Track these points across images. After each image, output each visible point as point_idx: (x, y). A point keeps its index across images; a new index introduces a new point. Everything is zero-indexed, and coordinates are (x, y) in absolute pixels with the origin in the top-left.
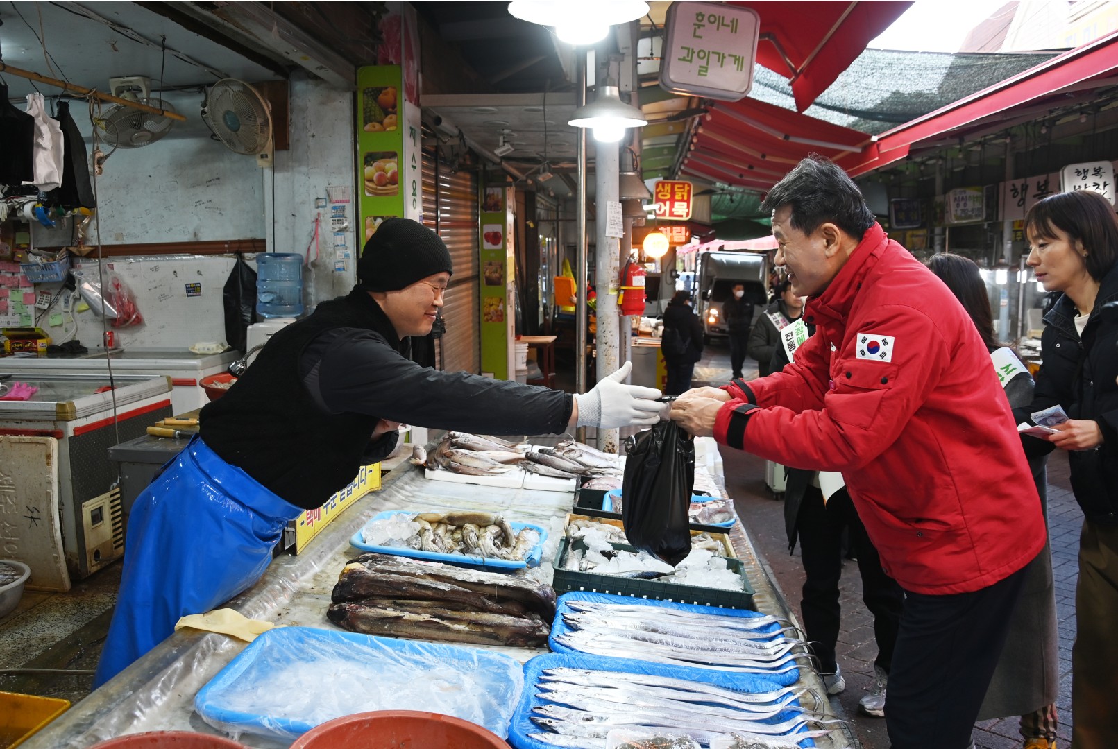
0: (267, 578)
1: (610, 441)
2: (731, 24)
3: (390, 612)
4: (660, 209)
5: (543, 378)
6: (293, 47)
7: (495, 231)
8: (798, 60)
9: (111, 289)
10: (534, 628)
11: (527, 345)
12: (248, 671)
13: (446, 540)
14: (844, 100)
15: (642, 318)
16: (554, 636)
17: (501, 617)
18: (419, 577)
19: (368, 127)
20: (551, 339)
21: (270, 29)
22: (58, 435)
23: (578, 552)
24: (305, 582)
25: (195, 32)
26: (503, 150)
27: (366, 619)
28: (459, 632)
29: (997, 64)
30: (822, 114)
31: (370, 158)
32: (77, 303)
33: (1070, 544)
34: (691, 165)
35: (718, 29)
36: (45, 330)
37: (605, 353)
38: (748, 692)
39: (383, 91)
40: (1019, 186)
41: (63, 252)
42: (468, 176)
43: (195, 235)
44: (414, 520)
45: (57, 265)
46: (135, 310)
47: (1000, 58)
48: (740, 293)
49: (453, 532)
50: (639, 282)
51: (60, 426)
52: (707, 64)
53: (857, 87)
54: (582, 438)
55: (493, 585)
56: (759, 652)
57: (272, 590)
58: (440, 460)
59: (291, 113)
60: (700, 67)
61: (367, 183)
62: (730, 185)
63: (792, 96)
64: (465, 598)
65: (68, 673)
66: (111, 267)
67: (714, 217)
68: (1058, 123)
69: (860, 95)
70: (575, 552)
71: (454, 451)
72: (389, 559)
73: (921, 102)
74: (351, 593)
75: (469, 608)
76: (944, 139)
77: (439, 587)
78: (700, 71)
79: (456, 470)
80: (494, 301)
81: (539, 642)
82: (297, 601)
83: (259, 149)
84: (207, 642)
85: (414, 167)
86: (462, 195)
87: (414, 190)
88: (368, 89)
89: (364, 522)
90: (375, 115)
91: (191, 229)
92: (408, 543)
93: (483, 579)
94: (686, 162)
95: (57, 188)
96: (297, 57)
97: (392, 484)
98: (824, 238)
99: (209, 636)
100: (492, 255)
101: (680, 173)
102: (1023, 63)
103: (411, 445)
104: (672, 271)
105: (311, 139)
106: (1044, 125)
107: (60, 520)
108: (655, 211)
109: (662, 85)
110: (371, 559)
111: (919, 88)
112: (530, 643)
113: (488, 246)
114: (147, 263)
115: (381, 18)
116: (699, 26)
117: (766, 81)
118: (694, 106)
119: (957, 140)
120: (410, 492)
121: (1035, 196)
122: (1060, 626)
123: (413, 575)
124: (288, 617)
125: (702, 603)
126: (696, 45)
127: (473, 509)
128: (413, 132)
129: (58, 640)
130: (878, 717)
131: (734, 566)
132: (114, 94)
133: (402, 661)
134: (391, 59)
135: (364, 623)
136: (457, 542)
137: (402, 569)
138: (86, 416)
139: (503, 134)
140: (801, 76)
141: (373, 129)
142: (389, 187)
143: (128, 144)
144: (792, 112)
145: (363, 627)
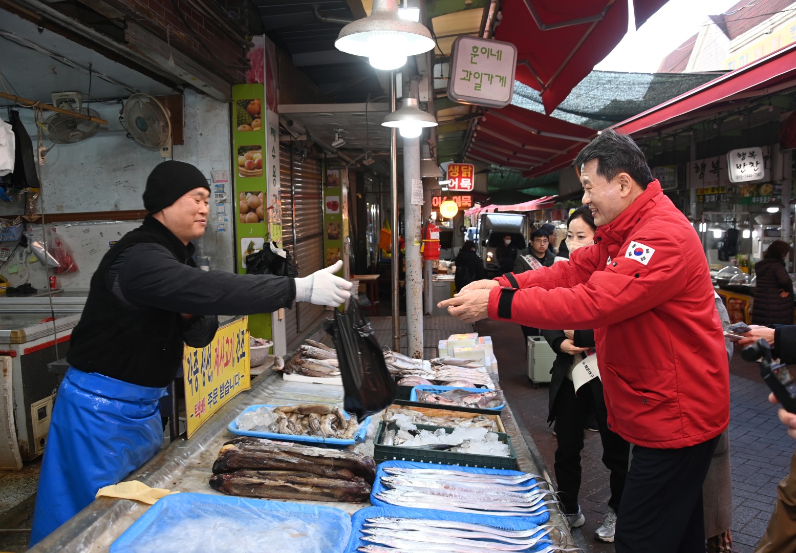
0: (166, 457)
1: (417, 349)
2: (497, 54)
3: (255, 480)
4: (451, 184)
5: (370, 305)
6: (185, 71)
7: (334, 200)
8: (545, 78)
9: (54, 246)
10: (360, 488)
11: (358, 281)
12: (150, 527)
13: (297, 426)
14: (578, 106)
15: (441, 261)
16: (374, 494)
17: (336, 481)
18: (276, 453)
19: (240, 128)
20: (375, 277)
21: (168, 59)
22: (12, 354)
23: (392, 432)
24: (194, 458)
25: (113, 60)
26: (338, 142)
27: (237, 486)
28: (305, 493)
29: (682, 81)
30: (563, 116)
31: (242, 150)
32: (29, 256)
33: (740, 414)
34: (473, 152)
35: (488, 57)
36: (5, 277)
37: (412, 287)
38: (513, 530)
39: (251, 102)
40: (700, 165)
41: (18, 220)
42: (314, 162)
43: (116, 206)
44: (274, 411)
45: (14, 229)
46: (72, 261)
47: (684, 77)
48: (508, 242)
49: (302, 419)
50: (435, 236)
51: (14, 347)
52: (481, 82)
53: (587, 97)
54: (397, 348)
55: (329, 458)
56: (522, 500)
57: (169, 466)
58: (294, 367)
59: (185, 118)
60: (476, 84)
61: (240, 168)
62: (501, 166)
63: (542, 104)
64: (309, 468)
65: (18, 532)
66: (54, 230)
67: (490, 189)
68: (725, 121)
69: (589, 102)
70: (390, 432)
71: (304, 360)
72: (255, 441)
73: (631, 107)
74: (226, 466)
75: (313, 475)
76: (648, 132)
77: (290, 461)
78: (476, 87)
79: (305, 374)
80: (334, 251)
81: (364, 498)
82: (188, 473)
83: (162, 144)
84: (119, 507)
85: (274, 156)
86: (310, 176)
87: (274, 172)
88: (240, 100)
89: (238, 414)
90: (245, 119)
91: (113, 202)
92: (269, 428)
93: (323, 453)
94: (469, 150)
95: (10, 174)
96: (188, 78)
97: (259, 385)
98: (620, 183)
99: (121, 502)
100: (332, 218)
101: (465, 158)
102: (700, 80)
103: (274, 356)
104: (461, 227)
105: (199, 136)
106: (715, 122)
107: (14, 417)
108: (448, 185)
109: (449, 97)
110: (241, 441)
111: (630, 98)
112: (357, 499)
113: (329, 211)
114: (80, 227)
115: (249, 50)
116: (475, 56)
117: (523, 93)
118: (474, 111)
119: (656, 134)
120: (272, 391)
121: (711, 172)
122: (733, 472)
123: (271, 452)
124: (181, 485)
125: (481, 466)
126: (473, 69)
127: (318, 402)
128: (273, 131)
129: (12, 506)
130: (608, 542)
131: (503, 438)
132: (55, 106)
133: (263, 516)
134: (257, 79)
135: (236, 489)
136: (304, 426)
137: (263, 448)
138: (34, 340)
139: (337, 132)
140: (548, 90)
141: (244, 129)
142: (256, 170)
143: (66, 141)
144: (542, 115)
145: (236, 491)
